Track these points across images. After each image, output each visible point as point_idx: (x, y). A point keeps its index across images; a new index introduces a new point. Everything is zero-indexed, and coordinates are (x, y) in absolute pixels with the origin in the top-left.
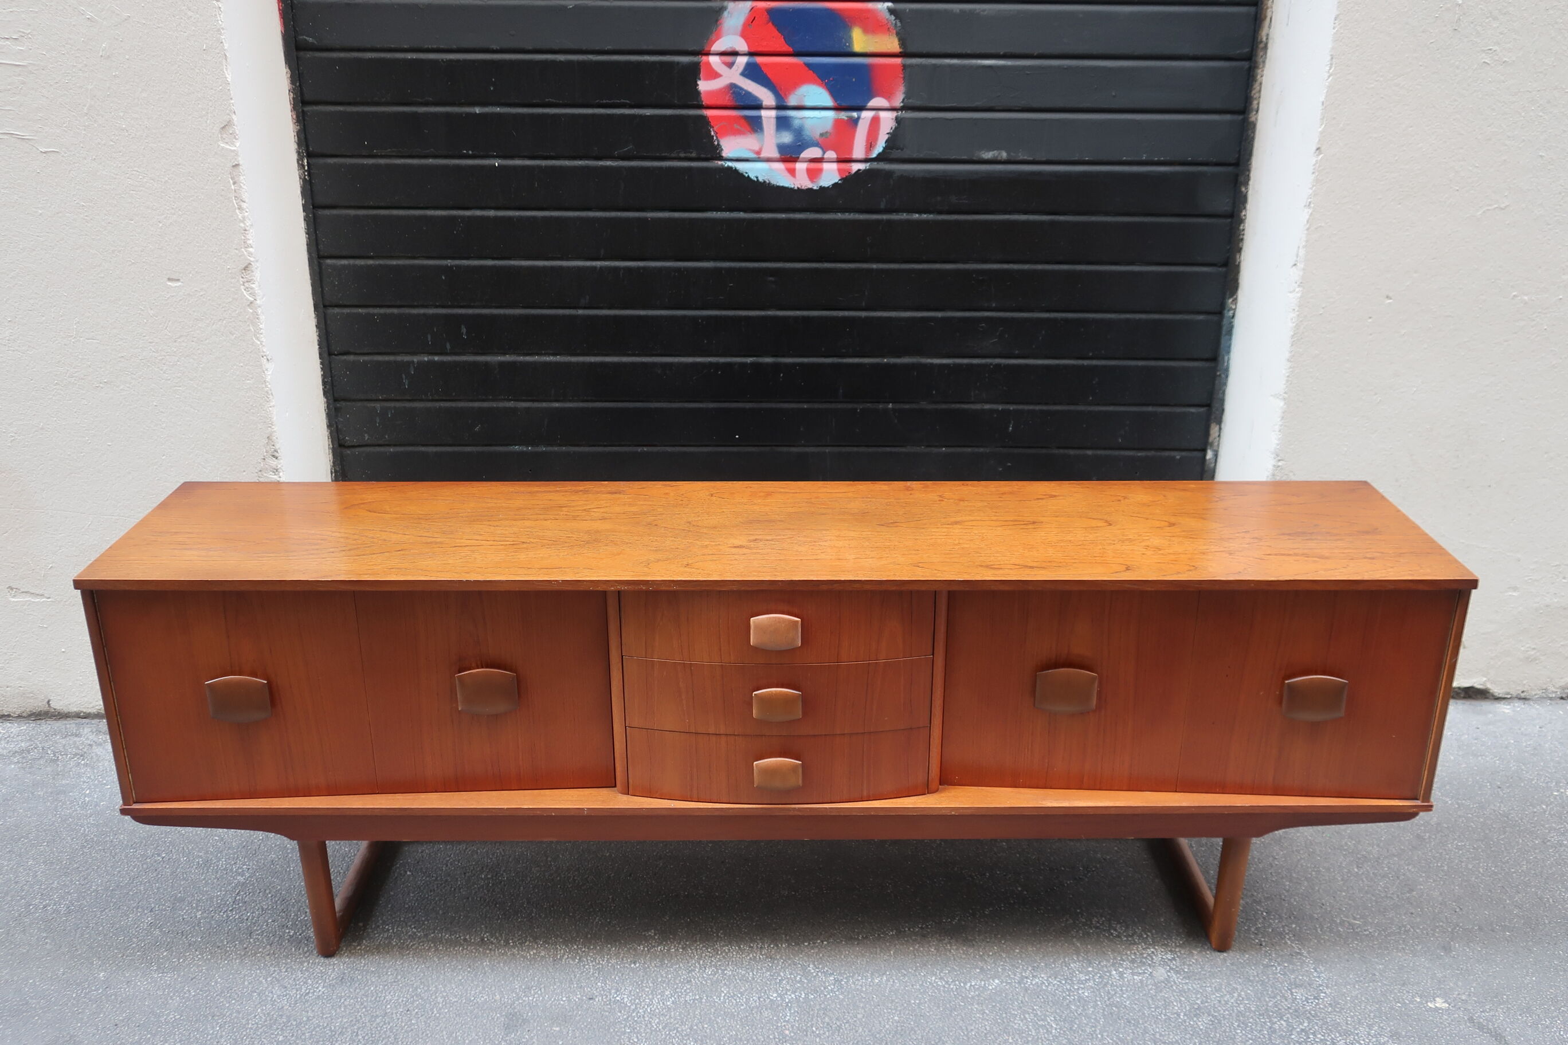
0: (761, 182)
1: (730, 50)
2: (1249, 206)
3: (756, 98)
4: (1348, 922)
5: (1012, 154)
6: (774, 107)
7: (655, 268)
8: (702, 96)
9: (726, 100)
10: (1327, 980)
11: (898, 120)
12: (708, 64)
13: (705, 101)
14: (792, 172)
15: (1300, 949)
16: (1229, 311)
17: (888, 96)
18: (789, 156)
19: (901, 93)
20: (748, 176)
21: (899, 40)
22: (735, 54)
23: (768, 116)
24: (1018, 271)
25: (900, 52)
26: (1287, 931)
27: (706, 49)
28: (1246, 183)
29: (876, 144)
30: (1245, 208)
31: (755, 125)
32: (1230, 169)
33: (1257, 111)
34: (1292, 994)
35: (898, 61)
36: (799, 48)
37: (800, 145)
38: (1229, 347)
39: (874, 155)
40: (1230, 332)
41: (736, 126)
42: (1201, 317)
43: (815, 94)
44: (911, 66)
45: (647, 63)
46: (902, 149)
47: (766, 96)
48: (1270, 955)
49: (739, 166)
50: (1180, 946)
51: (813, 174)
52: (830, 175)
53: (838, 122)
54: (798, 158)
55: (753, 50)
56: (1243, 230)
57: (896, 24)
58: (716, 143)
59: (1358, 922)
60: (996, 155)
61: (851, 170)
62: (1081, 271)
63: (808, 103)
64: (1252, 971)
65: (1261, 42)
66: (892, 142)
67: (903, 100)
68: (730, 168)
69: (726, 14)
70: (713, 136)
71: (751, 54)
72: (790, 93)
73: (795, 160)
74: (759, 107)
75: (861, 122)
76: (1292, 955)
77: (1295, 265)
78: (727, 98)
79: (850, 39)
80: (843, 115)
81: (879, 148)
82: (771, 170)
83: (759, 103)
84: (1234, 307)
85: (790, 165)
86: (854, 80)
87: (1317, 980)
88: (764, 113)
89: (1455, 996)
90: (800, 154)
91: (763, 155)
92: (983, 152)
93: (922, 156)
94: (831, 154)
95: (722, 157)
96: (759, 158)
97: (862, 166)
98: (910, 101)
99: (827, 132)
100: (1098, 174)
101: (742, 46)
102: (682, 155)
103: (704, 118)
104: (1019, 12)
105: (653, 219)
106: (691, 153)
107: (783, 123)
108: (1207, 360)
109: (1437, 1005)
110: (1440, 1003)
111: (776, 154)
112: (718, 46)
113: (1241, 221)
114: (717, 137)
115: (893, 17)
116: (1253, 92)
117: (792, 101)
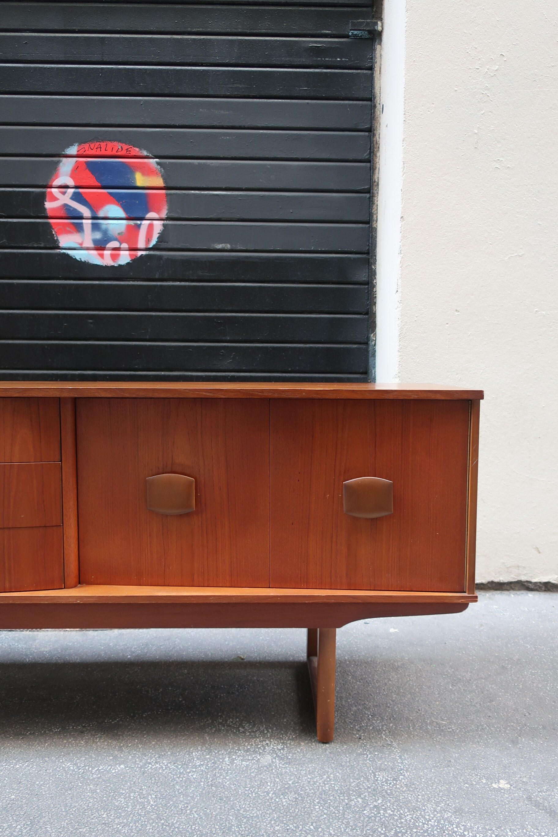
0: (83, 262)
1: (64, 184)
2: (378, 276)
3: (79, 212)
4: (436, 722)
5: (233, 246)
6: (90, 218)
7: (18, 314)
8: (47, 211)
9: (62, 214)
10: (408, 765)
11: (163, 225)
12: (51, 193)
13: (49, 214)
14: (102, 256)
15: (392, 742)
16: (372, 341)
17: (158, 211)
18: (100, 246)
19: (166, 209)
20: (75, 259)
21: (164, 179)
22: (67, 187)
23: (87, 223)
24: (242, 317)
25: (164, 187)
26: (384, 729)
27: (50, 184)
28: (375, 263)
29: (152, 239)
30: (375, 278)
31: (79, 228)
32: (364, 256)
33: (377, 221)
34: (375, 776)
35: (163, 192)
36: (105, 183)
37: (106, 240)
38: (375, 364)
39: (151, 246)
40: (374, 355)
41: (68, 229)
42: (355, 346)
43: (115, 210)
44: (170, 194)
45: (14, 192)
46: (167, 243)
47: (85, 211)
48: (365, 746)
49: (70, 252)
50: (293, 739)
51: (114, 257)
52: (125, 258)
53: (128, 227)
54: (105, 247)
55: (78, 184)
56: (376, 291)
57: (161, 170)
58: (56, 238)
59: (445, 723)
60: (224, 246)
61: (137, 255)
62: (280, 317)
63: (111, 215)
64: (345, 759)
65: (375, 182)
66: (161, 239)
67: (167, 214)
68: (64, 254)
69: (61, 164)
70: (54, 235)
71: (76, 187)
72: (99, 210)
73: (103, 249)
74: (82, 218)
75: (142, 227)
76: (384, 746)
77: (397, 291)
78: (62, 212)
79: (134, 179)
80: (132, 223)
81: (154, 242)
82: (89, 254)
83: (81, 215)
84: (375, 339)
85: (101, 252)
86: (137, 202)
87: (400, 765)
88: (84, 221)
89: (517, 778)
90: (106, 245)
91: (85, 245)
92: (216, 245)
93: (179, 246)
94: (125, 245)
95: (59, 246)
96: (82, 247)
97: (144, 253)
98: (171, 214)
99: (122, 232)
100: (286, 258)
101: (71, 183)
102: (35, 245)
103: (48, 223)
104: (233, 164)
105: (18, 284)
106: (41, 244)
107: (95, 227)
108: (362, 373)
109: (501, 786)
110: (503, 784)
111: (91, 245)
112: (57, 182)
113: (374, 286)
114: (56, 235)
115: (159, 167)
116: (373, 210)
117: (101, 214)
